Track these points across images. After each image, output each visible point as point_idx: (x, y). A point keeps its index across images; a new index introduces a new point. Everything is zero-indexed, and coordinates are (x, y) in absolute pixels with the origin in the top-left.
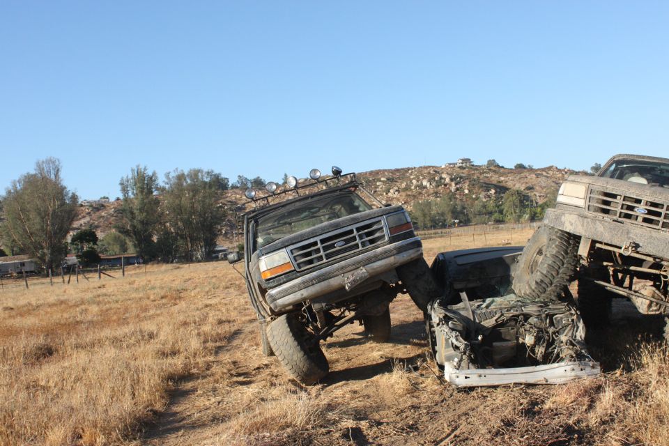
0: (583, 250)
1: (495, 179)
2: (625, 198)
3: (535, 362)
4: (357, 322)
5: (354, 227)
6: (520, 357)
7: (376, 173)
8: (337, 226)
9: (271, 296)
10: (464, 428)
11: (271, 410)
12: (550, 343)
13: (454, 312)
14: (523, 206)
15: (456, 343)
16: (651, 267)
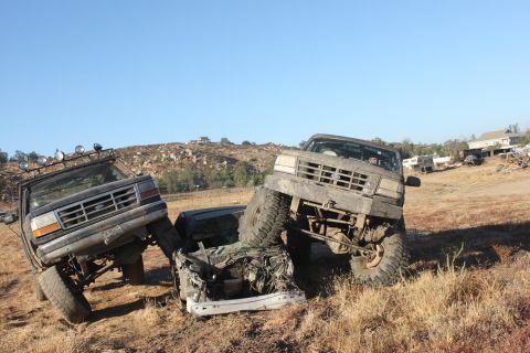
0: (294, 207)
1: (227, 153)
2: (325, 167)
3: (256, 294)
4: (116, 270)
5: (111, 193)
6: (246, 291)
7: (133, 149)
8: (97, 192)
9: (42, 251)
10: (202, 348)
11: (42, 345)
12: (268, 279)
13: (194, 258)
14: (249, 174)
15: (195, 281)
16: (342, 219)
